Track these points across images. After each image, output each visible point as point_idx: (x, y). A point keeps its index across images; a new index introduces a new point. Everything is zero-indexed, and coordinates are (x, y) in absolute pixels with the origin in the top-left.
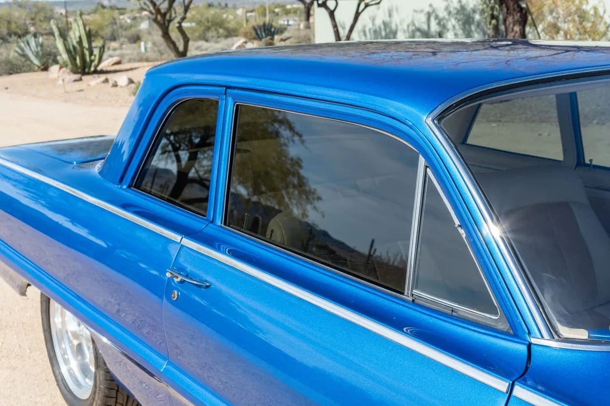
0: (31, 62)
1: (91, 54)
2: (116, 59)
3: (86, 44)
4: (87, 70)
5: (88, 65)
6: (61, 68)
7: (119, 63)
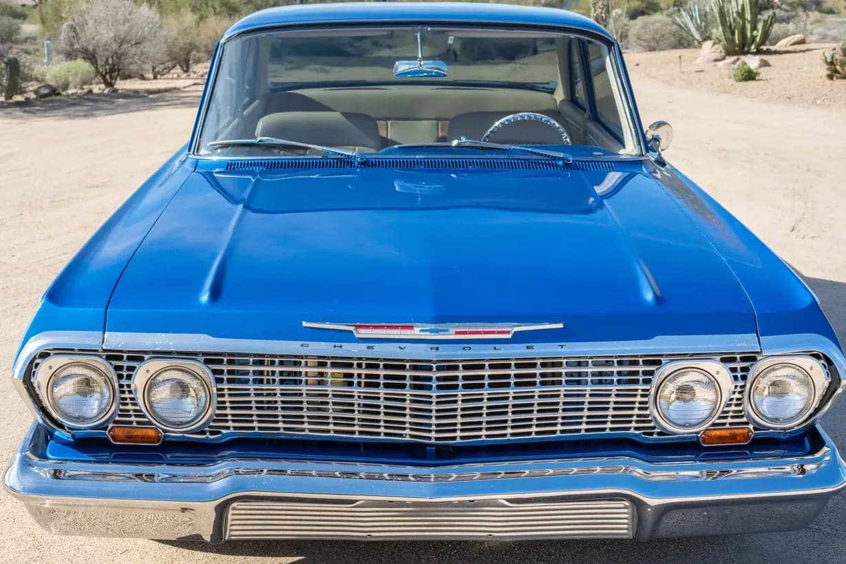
0: (692, 36)
1: (754, 28)
2: (799, 37)
3: (748, 16)
4: (746, 49)
5: (749, 41)
6: (714, 44)
7: (802, 42)
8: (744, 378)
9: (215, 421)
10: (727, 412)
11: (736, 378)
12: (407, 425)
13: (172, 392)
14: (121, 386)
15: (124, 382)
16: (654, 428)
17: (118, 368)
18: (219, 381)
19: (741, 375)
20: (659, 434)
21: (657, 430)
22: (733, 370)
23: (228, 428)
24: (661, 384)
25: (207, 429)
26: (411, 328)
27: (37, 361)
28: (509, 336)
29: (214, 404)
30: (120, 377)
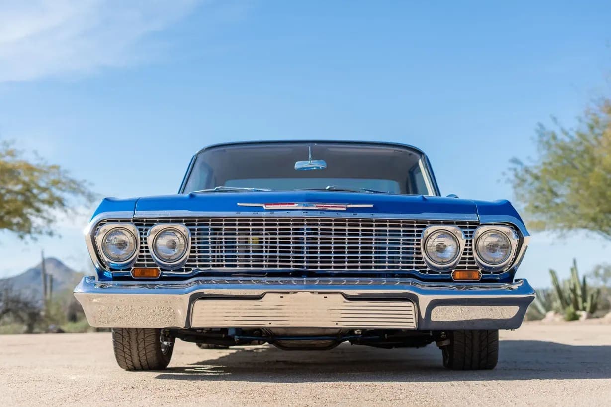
3: (579, 292)
8: (471, 236)
9: (189, 261)
10: (465, 259)
11: (467, 236)
12: (291, 259)
13: (167, 244)
14: (141, 239)
15: (143, 236)
16: (426, 267)
17: (141, 230)
18: (193, 234)
19: (469, 235)
20: (429, 272)
21: (428, 269)
22: (466, 232)
23: (195, 266)
24: (426, 239)
25: (184, 267)
26: (293, 204)
27: (98, 227)
28: (345, 209)
29: (190, 249)
30: (141, 234)
